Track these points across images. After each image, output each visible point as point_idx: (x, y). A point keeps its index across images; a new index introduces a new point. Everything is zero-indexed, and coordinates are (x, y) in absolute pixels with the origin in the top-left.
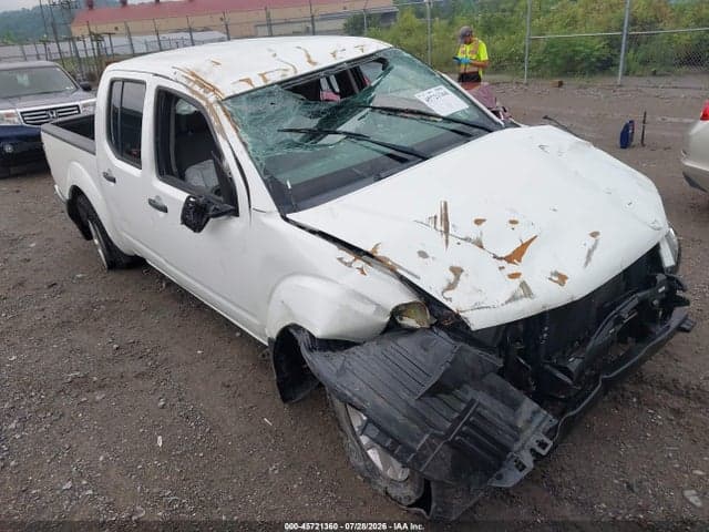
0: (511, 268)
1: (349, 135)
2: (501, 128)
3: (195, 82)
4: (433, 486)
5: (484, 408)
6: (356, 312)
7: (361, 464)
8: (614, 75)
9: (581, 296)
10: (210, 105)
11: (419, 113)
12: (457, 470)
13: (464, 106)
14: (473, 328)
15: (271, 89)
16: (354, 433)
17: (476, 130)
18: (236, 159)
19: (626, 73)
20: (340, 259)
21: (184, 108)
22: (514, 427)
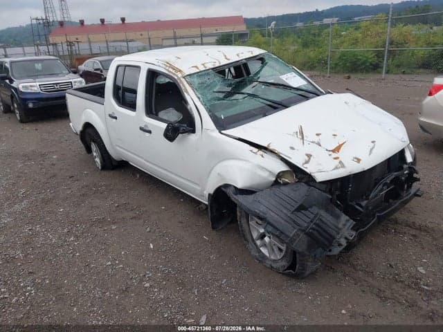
0: (334, 155)
1: (249, 95)
2: (323, 94)
3: (170, 67)
4: (297, 256)
5: (323, 217)
6: (259, 176)
7: (257, 255)
8: (380, 73)
9: (368, 168)
10: (179, 78)
11: (282, 85)
12: (310, 247)
13: (305, 83)
14: (317, 181)
15: (208, 71)
16: (253, 240)
17: (311, 95)
18: (196, 106)
19: (387, 72)
20: (251, 151)
21: (161, 80)
22: (337, 227)
